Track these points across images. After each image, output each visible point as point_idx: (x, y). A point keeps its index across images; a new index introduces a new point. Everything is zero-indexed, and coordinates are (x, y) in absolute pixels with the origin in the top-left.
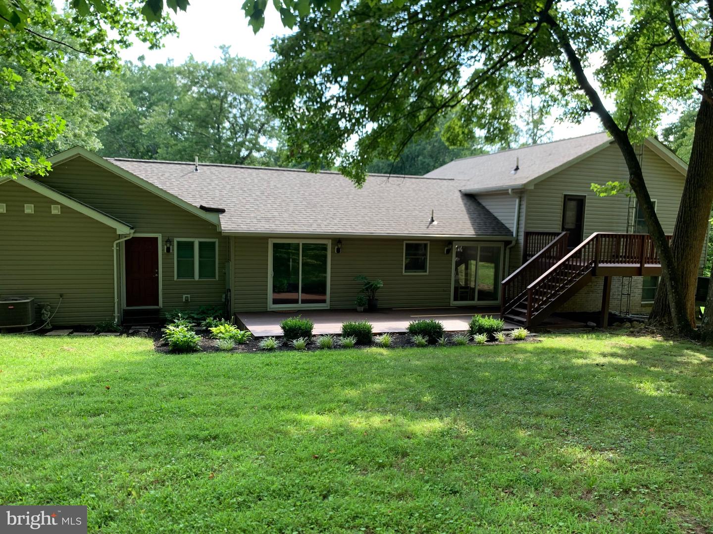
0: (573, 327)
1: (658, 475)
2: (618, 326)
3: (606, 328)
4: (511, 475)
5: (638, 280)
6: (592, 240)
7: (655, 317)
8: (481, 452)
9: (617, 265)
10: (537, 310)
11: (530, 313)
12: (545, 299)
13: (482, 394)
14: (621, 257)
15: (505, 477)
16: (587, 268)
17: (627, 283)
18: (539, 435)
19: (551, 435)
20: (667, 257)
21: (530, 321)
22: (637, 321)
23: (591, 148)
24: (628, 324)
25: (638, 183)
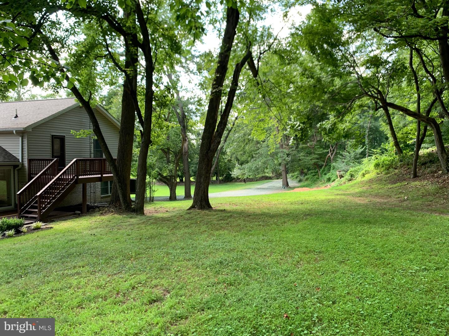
0: (67, 216)
1: (143, 277)
2: (92, 211)
3: (86, 213)
4: (78, 300)
5: (99, 184)
6: (74, 163)
7: (112, 204)
8: (53, 296)
9: (86, 177)
10: (44, 208)
11: (40, 211)
12: (49, 201)
13: (34, 266)
14: (88, 171)
15: (75, 302)
16: (72, 179)
17: (93, 186)
18: (82, 277)
19: (88, 275)
20: (116, 171)
21: (40, 216)
22: (102, 206)
23: (66, 107)
24: (97, 209)
25: (97, 131)
